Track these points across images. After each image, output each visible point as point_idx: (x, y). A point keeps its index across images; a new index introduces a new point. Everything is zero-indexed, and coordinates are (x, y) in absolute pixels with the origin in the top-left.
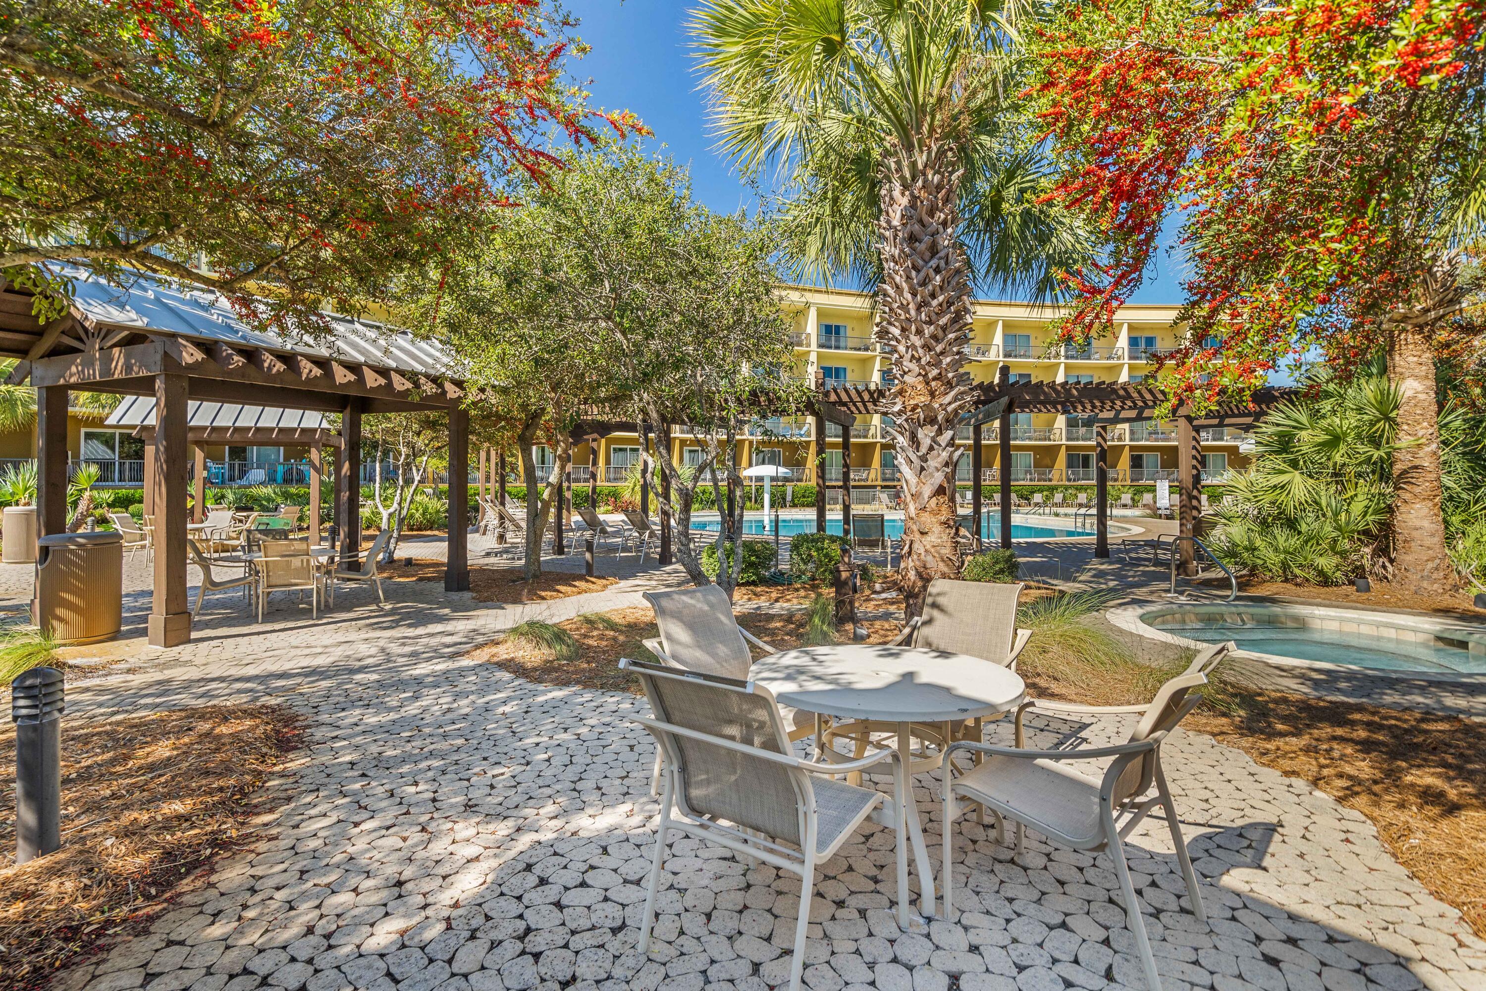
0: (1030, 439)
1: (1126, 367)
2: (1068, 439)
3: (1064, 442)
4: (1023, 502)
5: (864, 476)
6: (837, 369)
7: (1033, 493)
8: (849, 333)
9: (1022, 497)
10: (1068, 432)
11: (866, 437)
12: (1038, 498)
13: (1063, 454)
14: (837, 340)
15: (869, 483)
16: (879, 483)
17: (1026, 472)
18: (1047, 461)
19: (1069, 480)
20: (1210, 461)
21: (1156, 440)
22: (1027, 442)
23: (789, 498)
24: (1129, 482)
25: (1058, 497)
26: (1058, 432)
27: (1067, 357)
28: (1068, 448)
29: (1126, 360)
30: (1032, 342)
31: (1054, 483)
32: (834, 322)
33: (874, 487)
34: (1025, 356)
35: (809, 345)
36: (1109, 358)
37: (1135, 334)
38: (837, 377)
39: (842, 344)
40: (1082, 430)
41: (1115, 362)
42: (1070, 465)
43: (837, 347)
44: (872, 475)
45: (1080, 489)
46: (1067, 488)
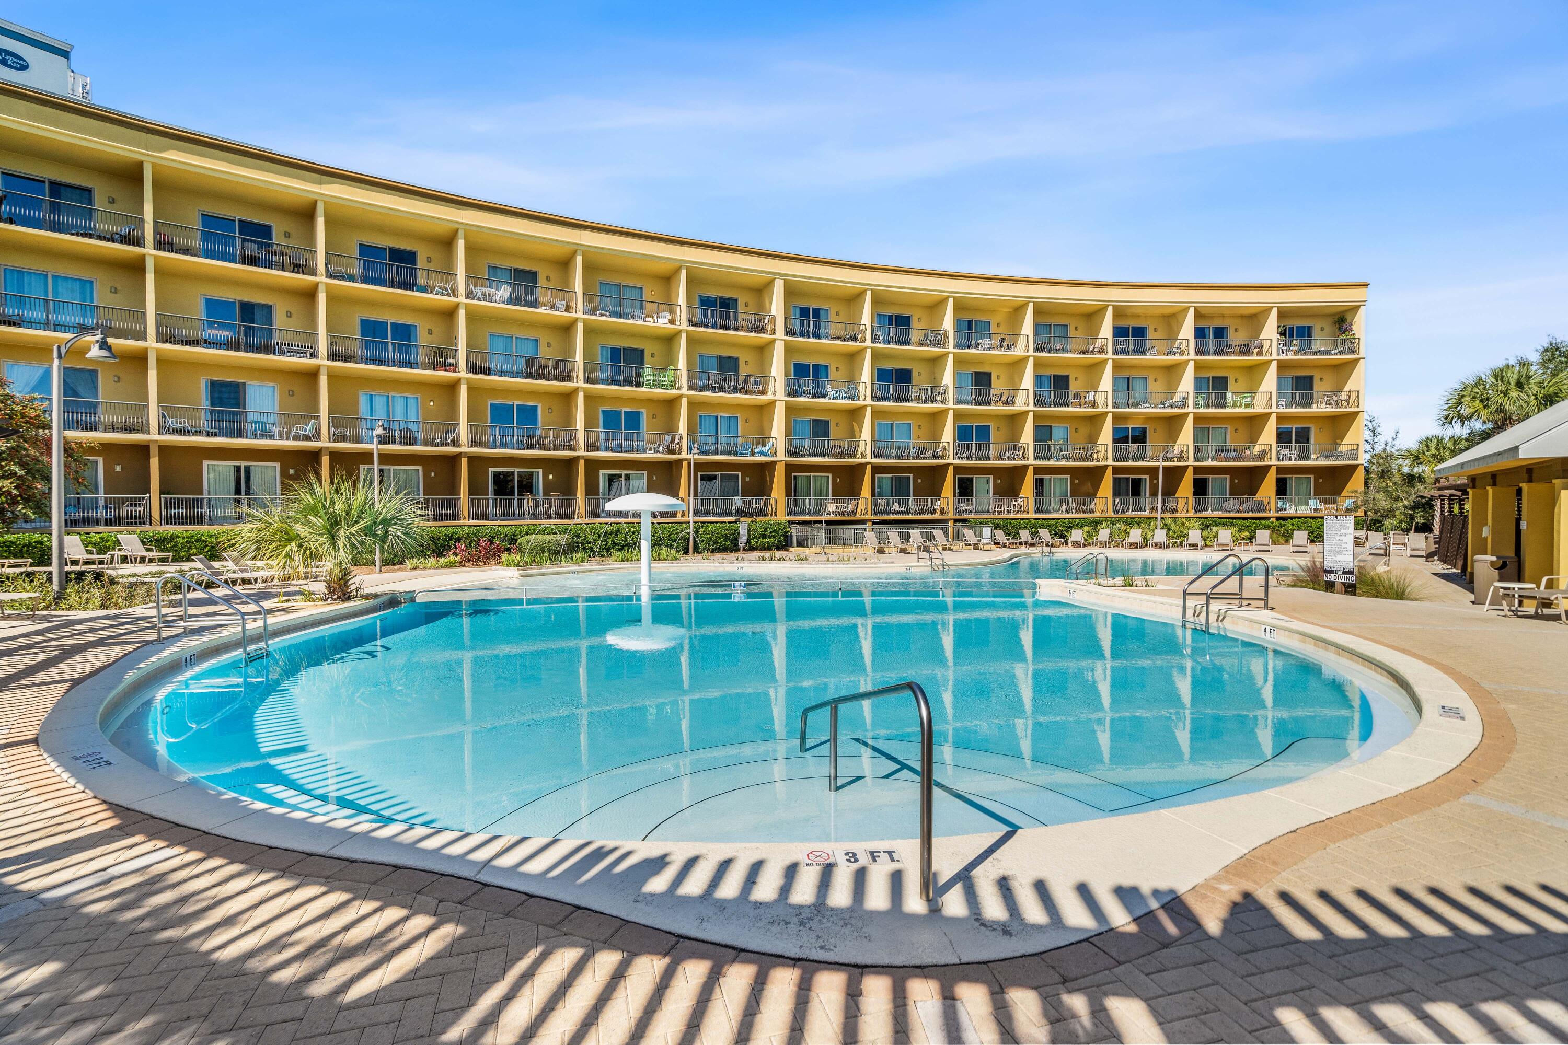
0: (1066, 458)
1: (1191, 365)
2: (1116, 458)
3: (1110, 462)
4: (1057, 541)
5: (851, 507)
6: (816, 367)
7: (1070, 528)
8: (832, 317)
9: (1055, 534)
10: (1116, 449)
11: (853, 456)
12: (1077, 535)
13: (1108, 477)
14: (817, 325)
15: (857, 517)
16: (869, 516)
17: (1062, 501)
18: (1088, 487)
19: (1116, 511)
20: (1292, 486)
21: (1227, 459)
22: (1063, 463)
23: (743, 538)
24: (1191, 514)
25: (1103, 534)
26: (1102, 449)
27: (1116, 352)
28: (1116, 470)
29: (1192, 356)
30: (1072, 332)
31: (1097, 515)
32: (812, 304)
33: (863, 522)
34: (1061, 350)
35: (773, 332)
36: (1171, 353)
37: (1203, 324)
38: (816, 375)
39: (823, 331)
40: (1133, 448)
41: (1177, 357)
42: (1117, 492)
43: (817, 335)
44: (862, 506)
45: (1131, 522)
46: (1114, 522)
